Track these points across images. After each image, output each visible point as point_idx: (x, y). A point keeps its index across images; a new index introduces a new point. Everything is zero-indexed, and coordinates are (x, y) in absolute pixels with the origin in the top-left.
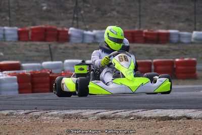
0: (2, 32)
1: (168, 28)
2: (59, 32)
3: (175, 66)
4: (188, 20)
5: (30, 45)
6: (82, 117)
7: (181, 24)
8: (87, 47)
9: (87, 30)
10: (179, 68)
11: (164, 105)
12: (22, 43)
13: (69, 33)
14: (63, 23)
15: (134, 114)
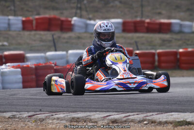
0: (7, 21)
1: (169, 18)
2: (62, 21)
3: (178, 56)
4: (188, 10)
5: (35, 35)
6: (90, 121)
7: (182, 14)
8: (91, 37)
9: (90, 19)
10: (183, 58)
11: (180, 107)
12: (27, 33)
13: (73, 22)
14: (66, 13)
15: (148, 118)
